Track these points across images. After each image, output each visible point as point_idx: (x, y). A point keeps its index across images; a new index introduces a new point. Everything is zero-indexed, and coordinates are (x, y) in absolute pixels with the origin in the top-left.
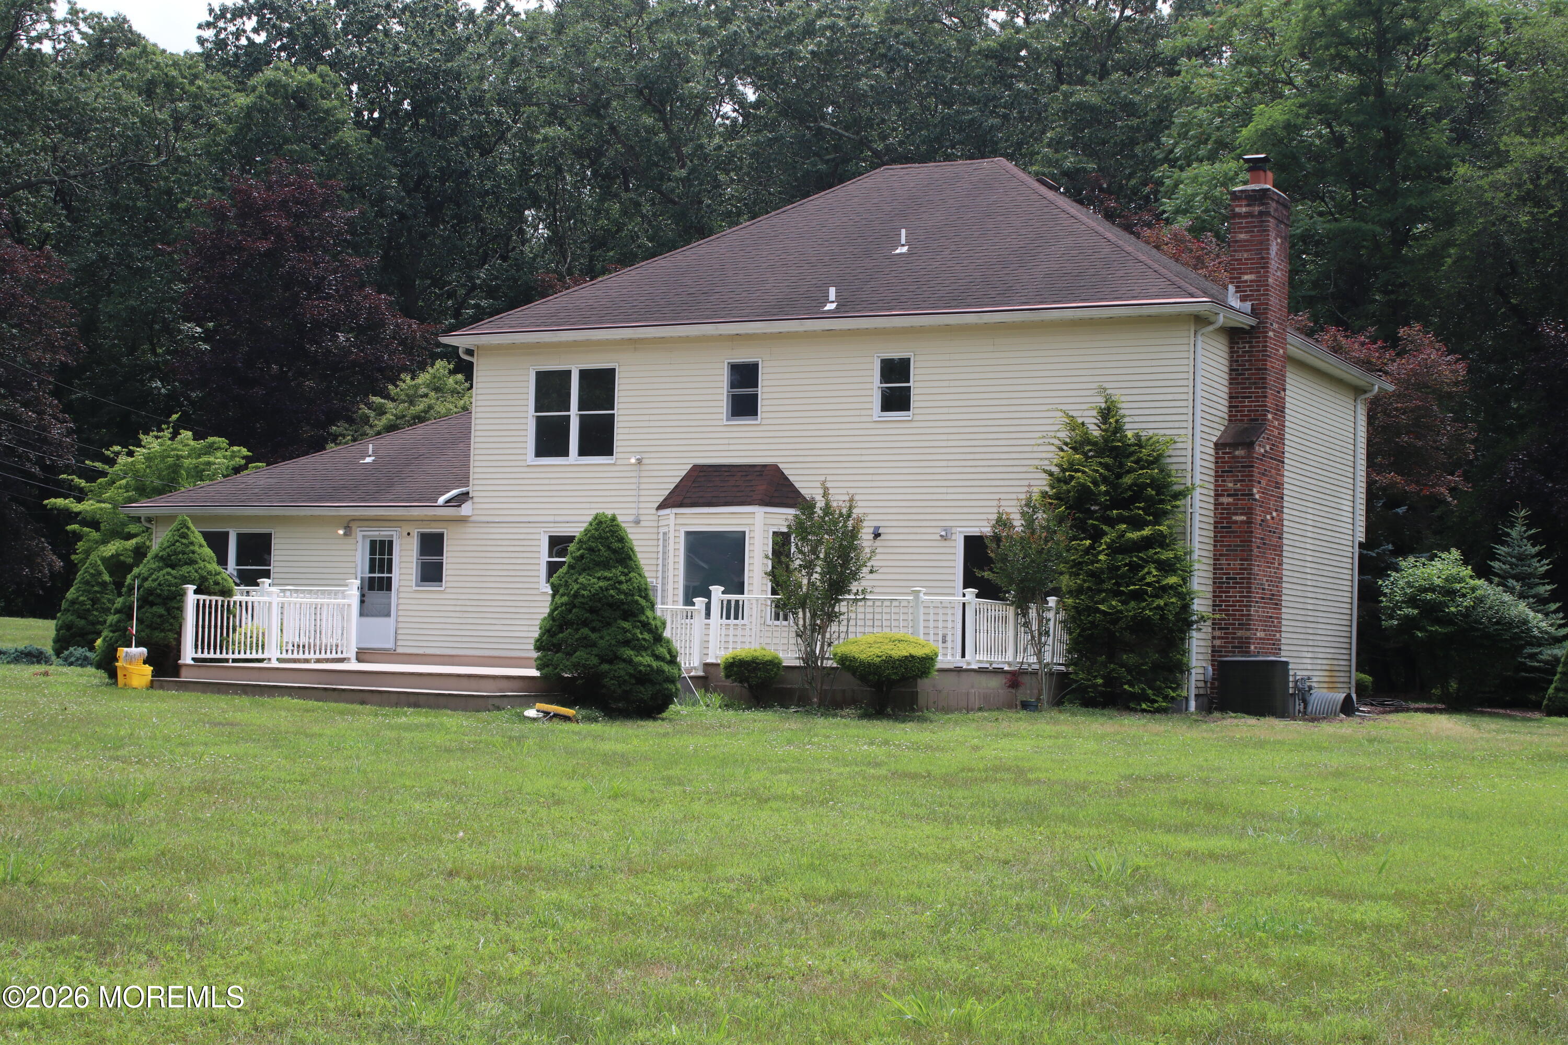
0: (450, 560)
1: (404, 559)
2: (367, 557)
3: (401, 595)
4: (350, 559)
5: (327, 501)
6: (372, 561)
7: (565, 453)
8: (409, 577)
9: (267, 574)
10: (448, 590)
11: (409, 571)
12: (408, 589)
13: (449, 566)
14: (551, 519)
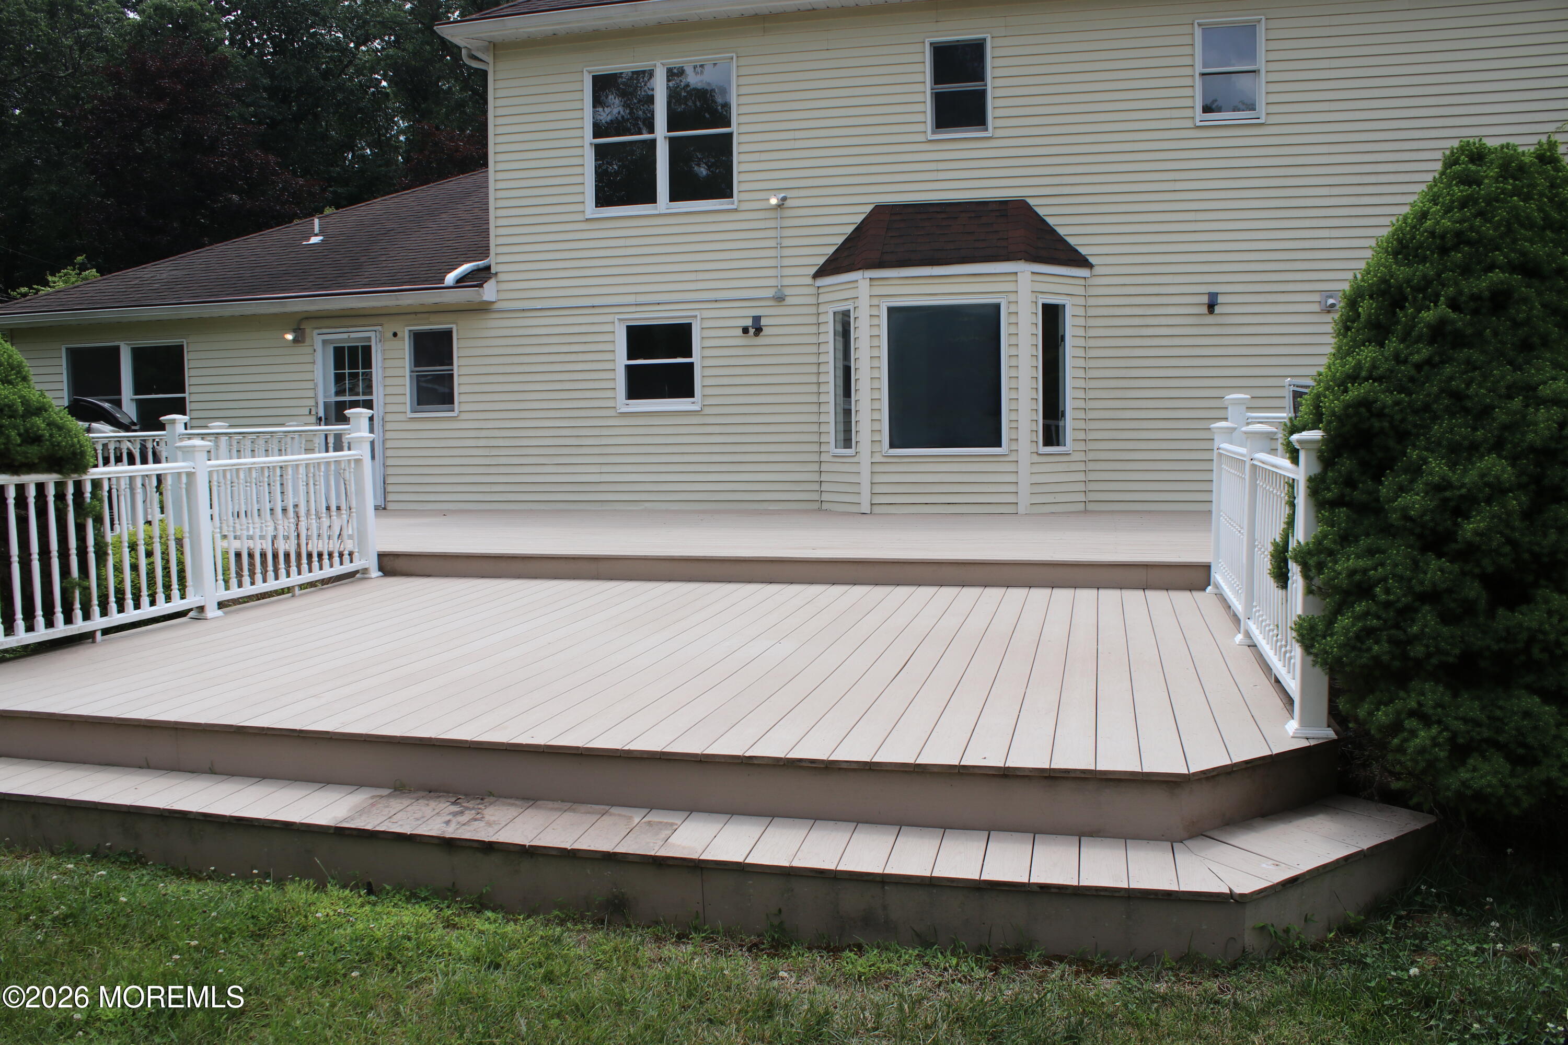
0: (464, 371)
1: (389, 372)
2: (332, 372)
3: (389, 426)
4: (308, 376)
5: (265, 292)
6: (339, 379)
7: (650, 197)
8: (400, 399)
9: (179, 407)
10: (464, 416)
11: (399, 390)
12: (401, 417)
13: (464, 380)
14: (631, 299)
